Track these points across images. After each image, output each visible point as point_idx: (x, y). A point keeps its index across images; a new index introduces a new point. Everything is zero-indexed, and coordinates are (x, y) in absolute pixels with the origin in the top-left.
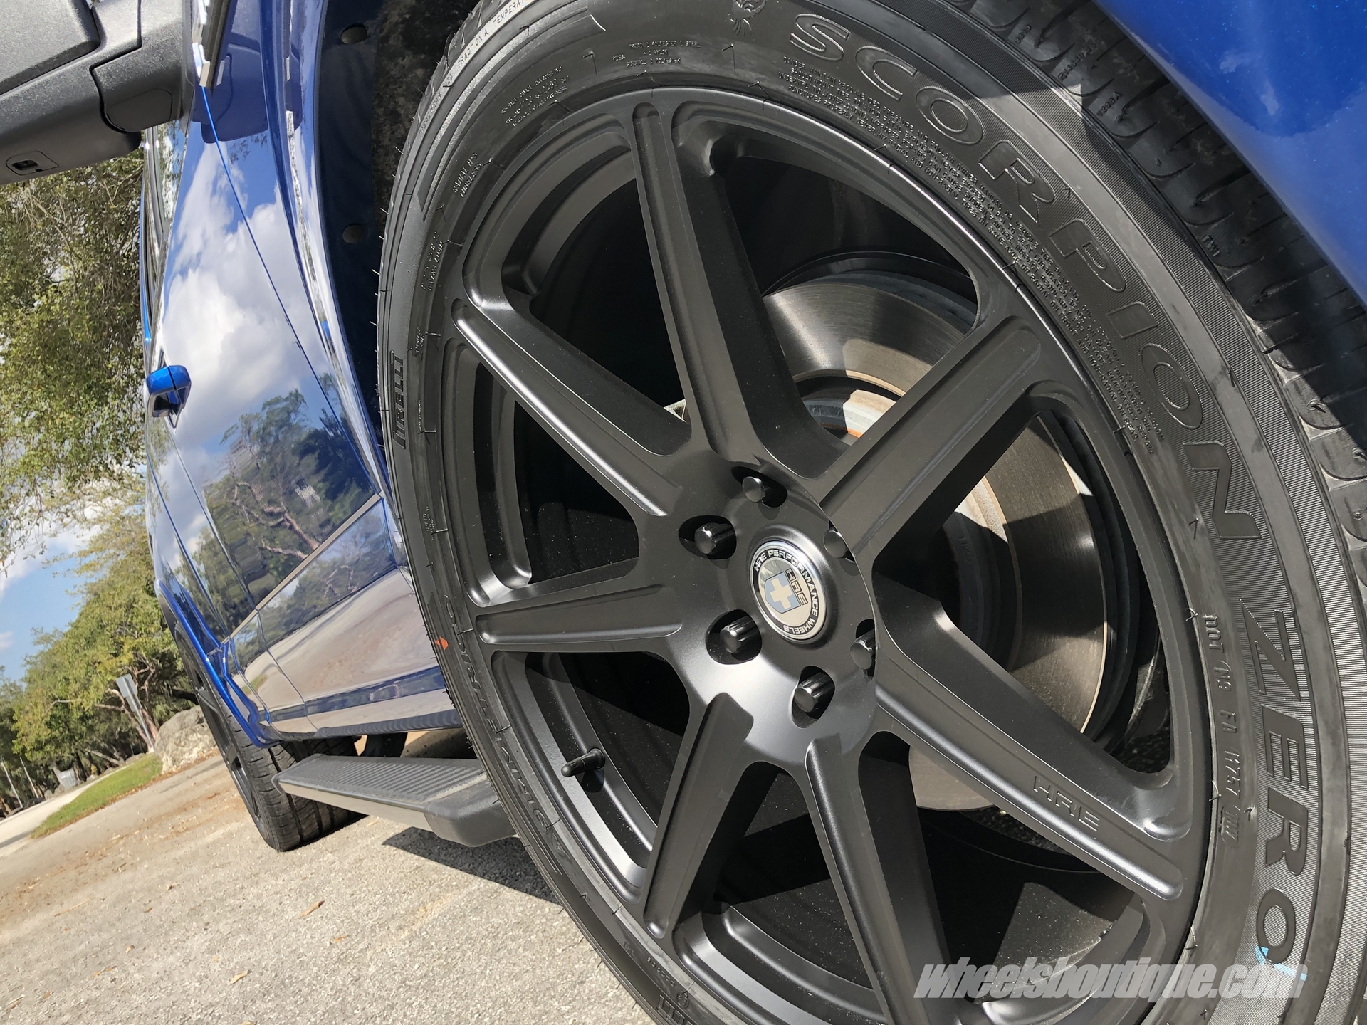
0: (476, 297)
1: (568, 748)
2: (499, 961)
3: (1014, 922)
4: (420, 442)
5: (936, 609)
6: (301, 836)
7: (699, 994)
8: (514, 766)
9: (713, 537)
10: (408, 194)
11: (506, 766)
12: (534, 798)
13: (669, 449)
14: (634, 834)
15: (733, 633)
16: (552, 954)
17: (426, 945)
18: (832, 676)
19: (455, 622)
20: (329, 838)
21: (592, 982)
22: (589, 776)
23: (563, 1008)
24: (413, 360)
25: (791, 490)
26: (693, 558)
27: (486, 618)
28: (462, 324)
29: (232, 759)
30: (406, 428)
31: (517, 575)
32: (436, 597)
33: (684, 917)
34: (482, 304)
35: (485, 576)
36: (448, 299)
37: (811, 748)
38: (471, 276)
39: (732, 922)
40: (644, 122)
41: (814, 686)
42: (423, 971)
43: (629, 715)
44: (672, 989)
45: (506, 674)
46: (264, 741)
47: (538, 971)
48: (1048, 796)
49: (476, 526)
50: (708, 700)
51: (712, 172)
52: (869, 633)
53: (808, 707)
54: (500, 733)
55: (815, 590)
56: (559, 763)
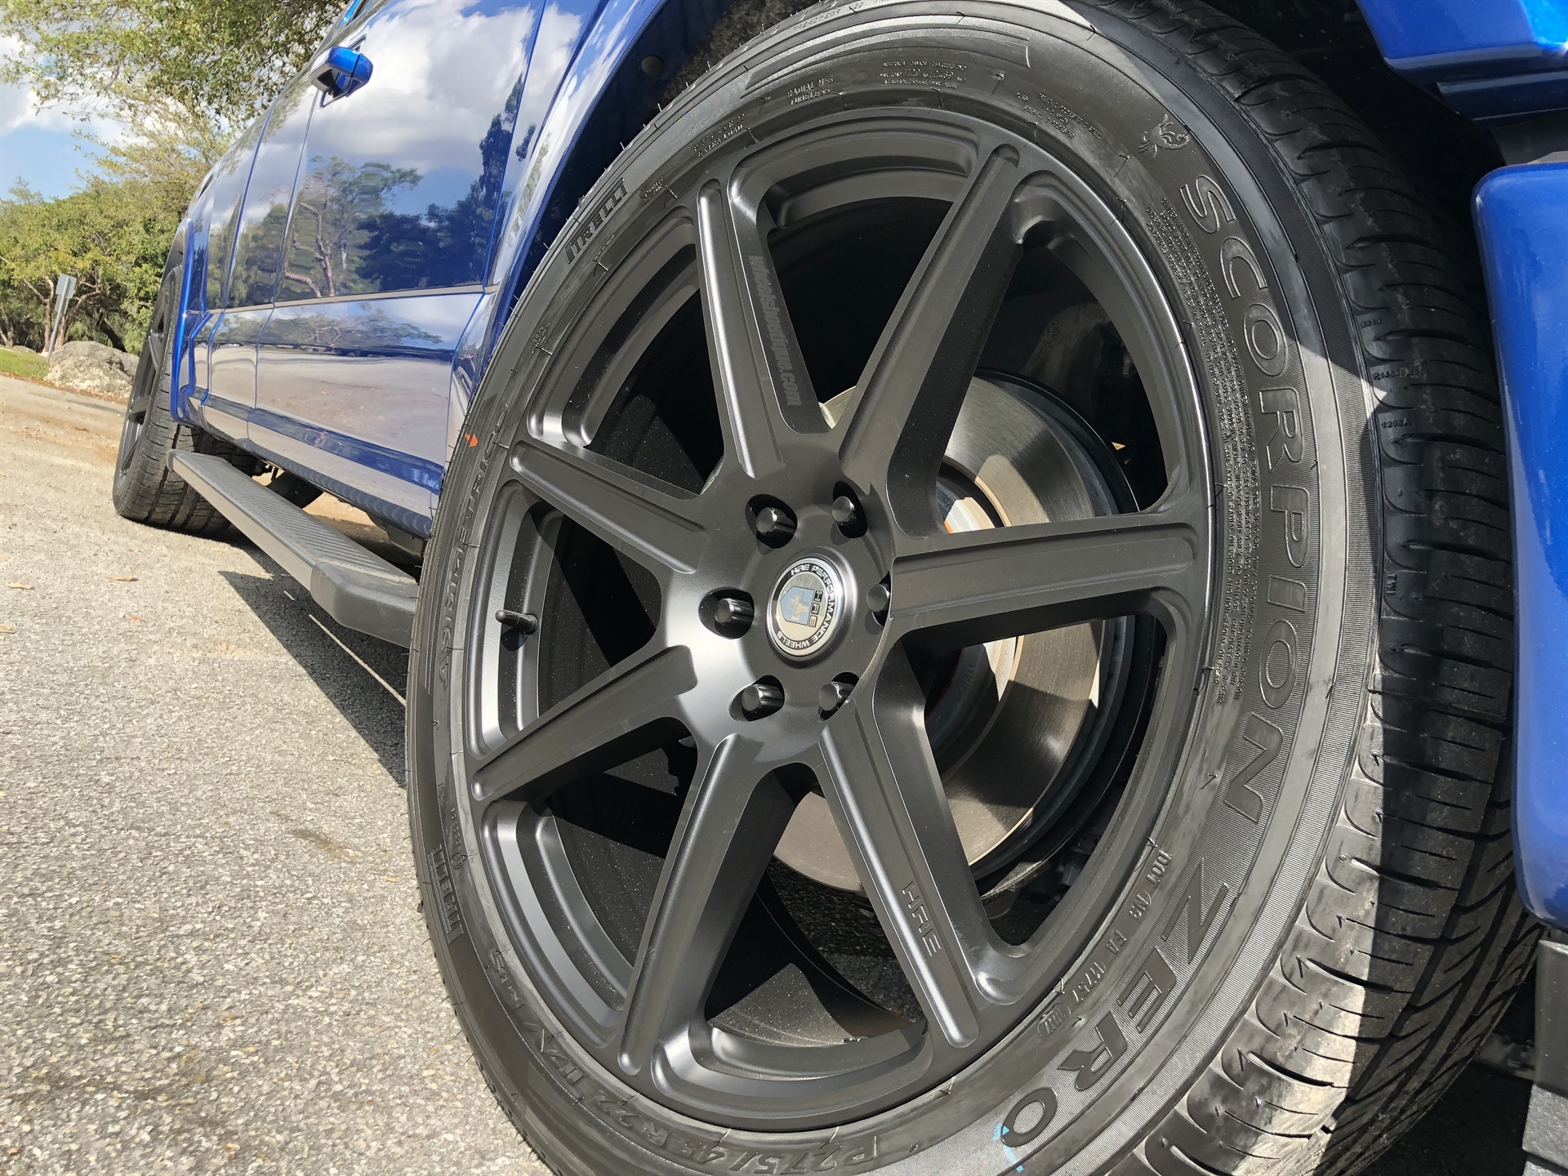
0: (734, 189)
1: (513, 598)
2: (272, 730)
3: (766, 985)
4: (587, 268)
5: (920, 704)
6: (149, 515)
7: (476, 865)
8: (457, 581)
9: (777, 523)
10: (745, 67)
11: (449, 575)
12: (453, 618)
13: (799, 428)
14: (514, 705)
15: (732, 608)
16: (323, 756)
17: (213, 675)
18: (787, 696)
19: (498, 432)
20: (172, 534)
21: (345, 800)
22: (513, 633)
23: (308, 804)
24: (637, 199)
25: (871, 531)
26: (745, 527)
27: (530, 448)
28: (704, 202)
29: (138, 410)
30: (583, 248)
31: (579, 434)
32: (497, 399)
33: (510, 797)
34: (734, 196)
35: (554, 412)
36: (708, 174)
37: (730, 738)
38: (744, 171)
39: (545, 829)
40: (999, 161)
41: (767, 694)
42: (200, 693)
43: (579, 612)
44: (455, 846)
45: (509, 502)
46: (181, 415)
47: (302, 761)
48: (911, 903)
49: (578, 369)
50: (671, 643)
51: (1020, 241)
52: (849, 686)
53: (750, 706)
54: (466, 546)
55: (829, 622)
56: (497, 604)
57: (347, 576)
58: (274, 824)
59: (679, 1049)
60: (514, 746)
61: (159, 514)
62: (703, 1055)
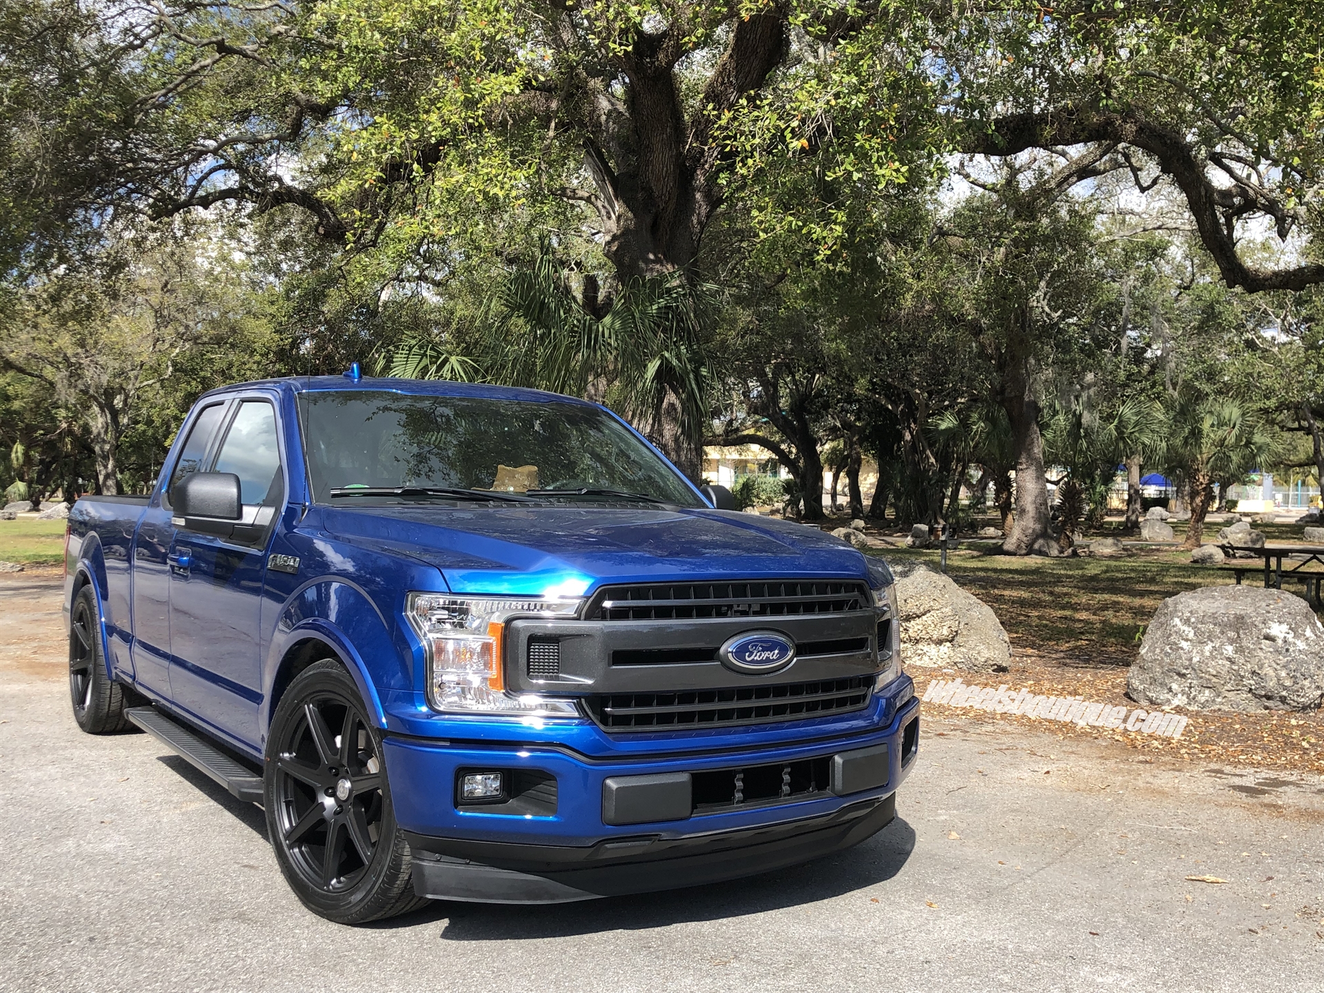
0: (310, 703)
1: (286, 796)
6: (104, 731)
14: (292, 820)
15: (330, 791)
18: (342, 809)
19: (274, 757)
22: (288, 804)
26: (329, 774)
28: (306, 706)
31: (293, 754)
33: (295, 842)
34: (311, 705)
35: (286, 750)
37: (333, 820)
38: (312, 700)
41: (339, 808)
44: (285, 855)
49: (289, 742)
50: (319, 801)
52: (351, 805)
53: (336, 812)
55: (347, 793)
56: (283, 799)
57: (240, 784)
58: (236, 866)
59: (334, 881)
60: (293, 829)
61: (108, 727)
62: (339, 882)
